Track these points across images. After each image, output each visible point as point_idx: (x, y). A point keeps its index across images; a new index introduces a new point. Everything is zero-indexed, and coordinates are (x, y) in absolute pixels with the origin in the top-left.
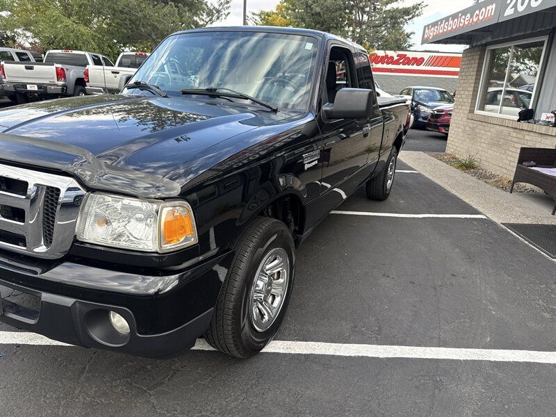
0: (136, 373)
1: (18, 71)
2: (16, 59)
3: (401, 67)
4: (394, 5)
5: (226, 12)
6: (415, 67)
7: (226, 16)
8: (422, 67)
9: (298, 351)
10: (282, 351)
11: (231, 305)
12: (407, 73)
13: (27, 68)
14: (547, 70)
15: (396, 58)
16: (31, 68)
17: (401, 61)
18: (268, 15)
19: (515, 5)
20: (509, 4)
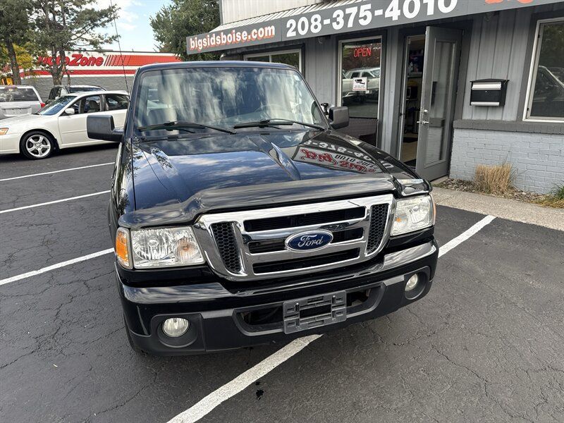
3: (80, 68)
4: (88, 6)
6: (95, 68)
8: (102, 67)
12: (89, 74)
14: (306, 73)
15: (72, 59)
17: (79, 61)
19: (296, 29)
20: (289, 28)
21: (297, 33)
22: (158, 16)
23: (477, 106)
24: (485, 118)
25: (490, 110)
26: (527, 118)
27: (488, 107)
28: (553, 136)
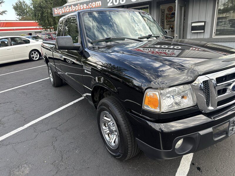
19: (112, 2)
20: (109, 2)
21: (113, 4)
22: (16, 4)
23: (193, 33)
24: (196, 38)
25: (198, 34)
26: (214, 36)
27: (197, 33)
28: (226, 43)
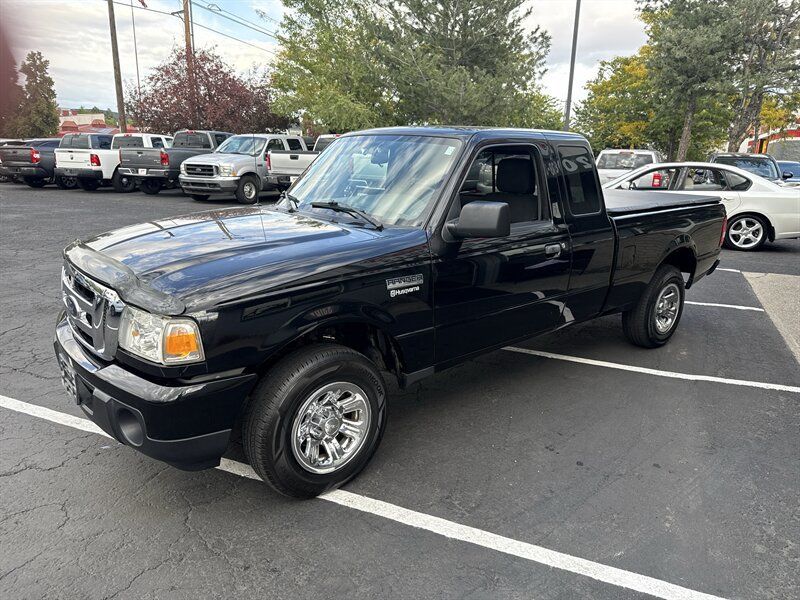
0: (193, 488)
1: (284, 162)
2: (287, 148)
5: (542, 69)
7: (542, 74)
9: (359, 507)
10: (341, 503)
11: (260, 433)
13: (292, 158)
16: (296, 158)
18: (626, 62)
